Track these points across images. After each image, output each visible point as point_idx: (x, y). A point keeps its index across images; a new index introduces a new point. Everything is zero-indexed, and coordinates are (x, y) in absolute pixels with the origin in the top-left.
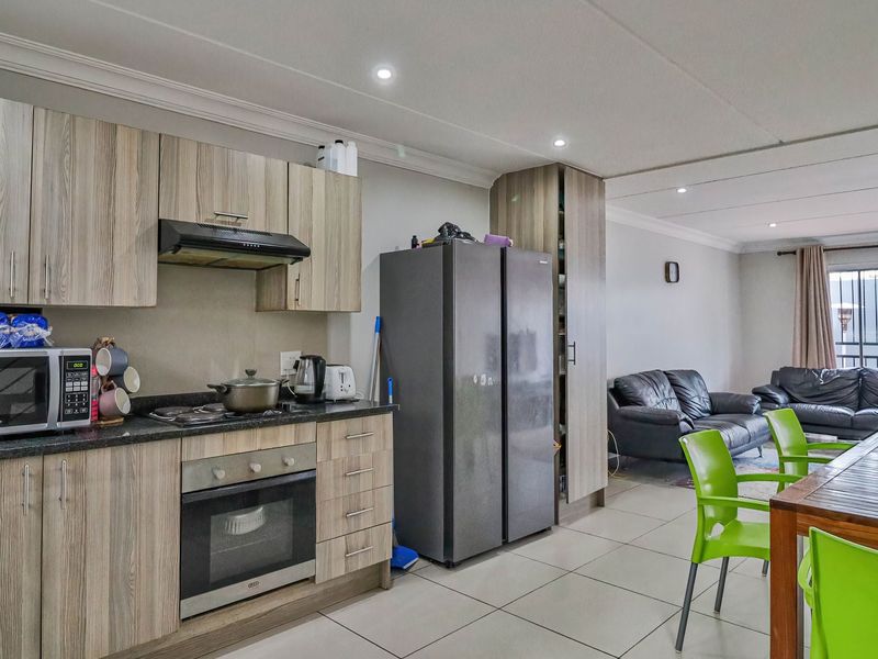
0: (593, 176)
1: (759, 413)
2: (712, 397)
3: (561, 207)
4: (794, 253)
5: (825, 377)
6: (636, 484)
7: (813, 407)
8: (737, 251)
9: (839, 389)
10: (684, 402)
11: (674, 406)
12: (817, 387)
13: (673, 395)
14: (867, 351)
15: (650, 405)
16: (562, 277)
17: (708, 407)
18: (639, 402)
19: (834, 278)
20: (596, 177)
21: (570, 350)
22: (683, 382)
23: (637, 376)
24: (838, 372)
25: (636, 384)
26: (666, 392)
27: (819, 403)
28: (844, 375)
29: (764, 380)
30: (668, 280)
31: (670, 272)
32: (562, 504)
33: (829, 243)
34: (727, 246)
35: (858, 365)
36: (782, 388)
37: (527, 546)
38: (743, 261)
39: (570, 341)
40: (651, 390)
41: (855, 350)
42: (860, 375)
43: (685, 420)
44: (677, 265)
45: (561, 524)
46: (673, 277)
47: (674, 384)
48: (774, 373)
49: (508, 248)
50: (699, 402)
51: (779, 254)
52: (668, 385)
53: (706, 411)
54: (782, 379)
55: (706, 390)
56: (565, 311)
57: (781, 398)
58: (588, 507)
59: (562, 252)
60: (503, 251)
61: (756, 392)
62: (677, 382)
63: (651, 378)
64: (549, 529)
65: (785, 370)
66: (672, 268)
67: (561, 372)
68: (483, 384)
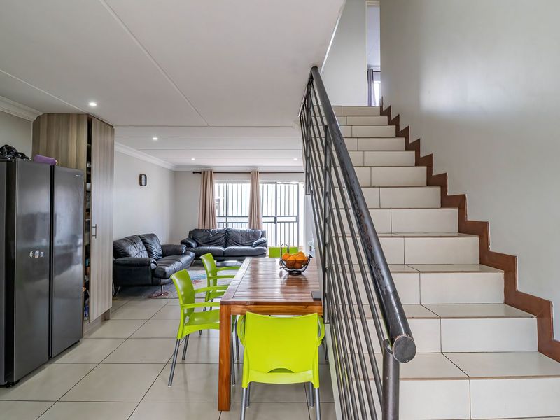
0: (108, 124)
1: (186, 254)
2: (163, 247)
3: (89, 141)
4: (200, 173)
5: (213, 233)
6: (125, 302)
7: (208, 248)
8: (174, 169)
9: (218, 239)
10: (150, 252)
11: (145, 255)
12: (209, 238)
13: (144, 249)
14: (229, 220)
15: (132, 256)
16: (88, 185)
17: (161, 253)
18: (126, 255)
19: (216, 186)
20: (110, 125)
21: (93, 230)
22: (148, 241)
23: (124, 240)
24: (218, 230)
25: (124, 244)
26: (141, 247)
27: (210, 246)
28: (220, 232)
29: (185, 236)
30: (141, 184)
31: (142, 180)
32: (86, 324)
33: (215, 170)
34: (168, 166)
35: (225, 227)
36: (194, 239)
37: (64, 357)
38: (177, 175)
39: (93, 224)
40: (133, 247)
41: (224, 220)
42: (227, 231)
43: (154, 262)
44: (146, 176)
45: (84, 337)
46: (143, 183)
47: (145, 243)
48: (190, 232)
49: (55, 167)
50: (156, 251)
51: (194, 172)
52: (141, 243)
53: (160, 255)
54: (194, 235)
55: (159, 244)
56: (90, 205)
57: (194, 244)
58: (100, 322)
59: (89, 169)
60: (52, 168)
61: (183, 242)
62: (145, 240)
63: (132, 240)
64: (79, 341)
65: (195, 230)
66: (143, 178)
67: (87, 243)
68: (37, 257)
